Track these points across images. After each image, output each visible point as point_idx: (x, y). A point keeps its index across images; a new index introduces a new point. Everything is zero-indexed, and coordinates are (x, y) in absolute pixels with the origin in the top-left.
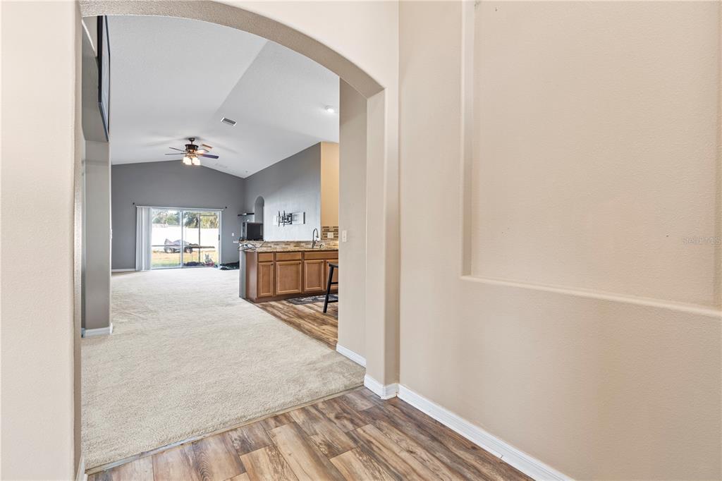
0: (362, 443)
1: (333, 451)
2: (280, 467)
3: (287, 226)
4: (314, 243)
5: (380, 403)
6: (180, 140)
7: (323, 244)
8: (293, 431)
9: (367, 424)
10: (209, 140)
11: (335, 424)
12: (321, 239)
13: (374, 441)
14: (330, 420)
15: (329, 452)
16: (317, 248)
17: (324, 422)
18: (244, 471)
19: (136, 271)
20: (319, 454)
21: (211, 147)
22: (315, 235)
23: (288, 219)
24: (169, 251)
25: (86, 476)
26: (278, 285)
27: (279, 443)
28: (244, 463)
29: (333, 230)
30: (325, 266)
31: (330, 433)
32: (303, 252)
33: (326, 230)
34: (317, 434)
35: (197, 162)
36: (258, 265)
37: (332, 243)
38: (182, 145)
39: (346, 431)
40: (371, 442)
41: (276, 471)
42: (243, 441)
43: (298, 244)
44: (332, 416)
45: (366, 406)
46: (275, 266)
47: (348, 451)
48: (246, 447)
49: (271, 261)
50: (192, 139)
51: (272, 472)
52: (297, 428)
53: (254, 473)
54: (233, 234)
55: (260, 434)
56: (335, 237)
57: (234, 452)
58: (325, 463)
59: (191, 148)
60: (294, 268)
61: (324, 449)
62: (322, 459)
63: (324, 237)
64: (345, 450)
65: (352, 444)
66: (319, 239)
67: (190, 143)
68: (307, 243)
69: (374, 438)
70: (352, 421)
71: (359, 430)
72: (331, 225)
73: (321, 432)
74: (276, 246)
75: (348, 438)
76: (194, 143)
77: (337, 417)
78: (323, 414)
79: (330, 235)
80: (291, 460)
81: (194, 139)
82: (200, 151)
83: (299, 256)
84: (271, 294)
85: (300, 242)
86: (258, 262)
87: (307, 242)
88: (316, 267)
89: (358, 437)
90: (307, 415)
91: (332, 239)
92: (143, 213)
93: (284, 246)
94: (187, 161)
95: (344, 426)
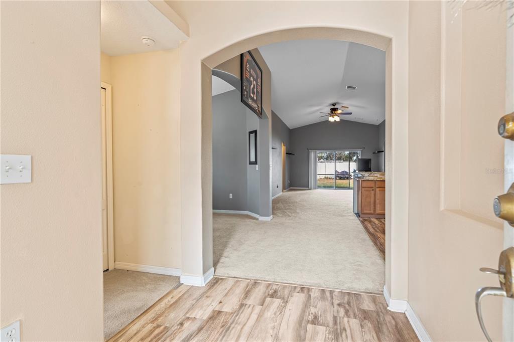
0: (339, 327)
1: (315, 321)
2: (279, 312)
5: (383, 311)
6: (327, 106)
8: (304, 299)
9: (356, 318)
10: (346, 103)
11: (334, 307)
13: (348, 331)
14: (333, 304)
15: (312, 321)
17: (327, 303)
18: (262, 305)
19: (309, 189)
20: (305, 318)
21: (347, 107)
24: (338, 178)
25: (213, 277)
27: (290, 301)
28: (266, 302)
31: (324, 311)
34: (316, 307)
35: (337, 119)
36: (362, 189)
38: (328, 110)
39: (335, 315)
40: (346, 331)
41: (275, 314)
42: (275, 292)
44: (336, 302)
45: (369, 307)
46: (375, 191)
47: (324, 326)
48: (274, 295)
49: (372, 187)
50: (334, 105)
51: (273, 313)
52: (308, 298)
53: (265, 309)
55: (286, 292)
57: (266, 294)
58: (303, 325)
59: (334, 110)
61: (311, 318)
62: (304, 321)
64: (323, 325)
65: (331, 324)
67: (333, 107)
69: (350, 329)
70: (347, 312)
71: (346, 319)
73: (319, 307)
75: (332, 319)
76: (335, 107)
77: (339, 305)
78: (332, 298)
80: (287, 312)
81: (335, 104)
82: (339, 111)
84: (372, 212)
86: (362, 187)
89: (340, 323)
90: (321, 295)
92: (312, 155)
94: (331, 119)
95: (338, 312)
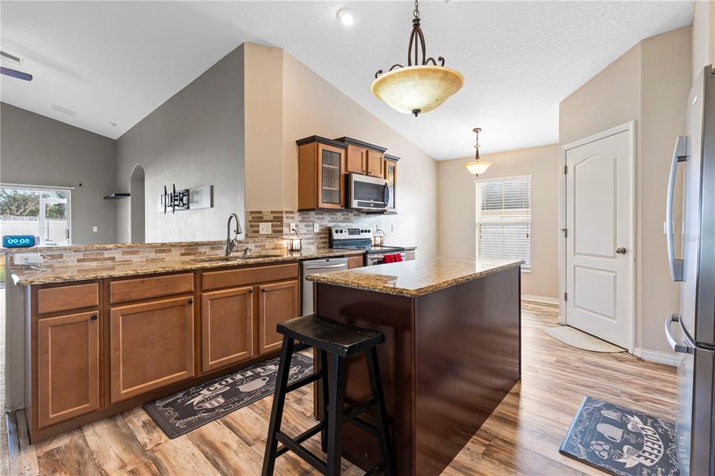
3: (181, 213)
4: (230, 245)
7: (251, 246)
12: (247, 236)
16: (237, 258)
22: (233, 227)
23: (180, 199)
26: (120, 372)
29: (271, 217)
30: (257, 299)
32: (198, 273)
33: (256, 218)
36: (35, 325)
37: (269, 244)
43: (191, 248)
46: (106, 317)
49: (92, 308)
54: (95, 229)
56: (274, 231)
60: (173, 316)
63: (253, 231)
66: (241, 237)
68: (214, 245)
72: (267, 208)
74: (128, 257)
79: (265, 228)
83: (188, 284)
85: (197, 244)
87: (215, 243)
88: (235, 305)
91: (268, 237)
93: (152, 255)
